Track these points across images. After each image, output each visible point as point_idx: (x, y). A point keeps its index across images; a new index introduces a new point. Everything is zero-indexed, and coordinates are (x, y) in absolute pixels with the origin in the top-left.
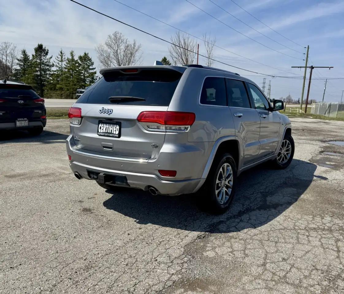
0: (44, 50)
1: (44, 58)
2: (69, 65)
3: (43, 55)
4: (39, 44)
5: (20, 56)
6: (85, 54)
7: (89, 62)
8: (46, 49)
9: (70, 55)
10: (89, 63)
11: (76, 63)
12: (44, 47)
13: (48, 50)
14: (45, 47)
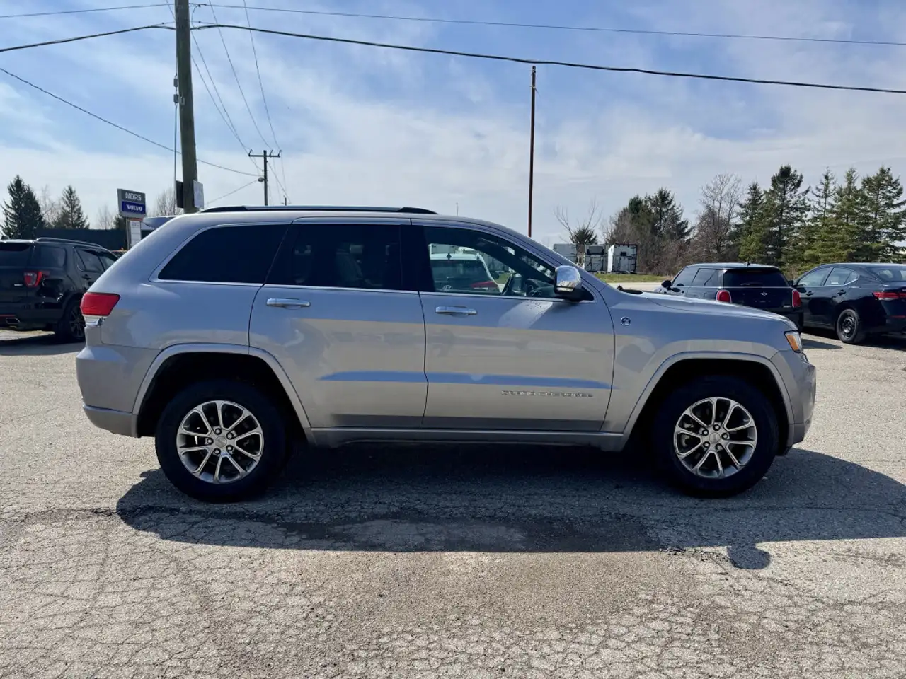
0: (792, 178)
1: (791, 195)
2: (840, 203)
3: (790, 189)
4: (783, 167)
5: (745, 198)
6: (882, 171)
7: (890, 188)
8: (798, 174)
9: (846, 180)
10: (890, 192)
11: (856, 196)
12: (792, 171)
13: (801, 177)
14: (795, 171)
